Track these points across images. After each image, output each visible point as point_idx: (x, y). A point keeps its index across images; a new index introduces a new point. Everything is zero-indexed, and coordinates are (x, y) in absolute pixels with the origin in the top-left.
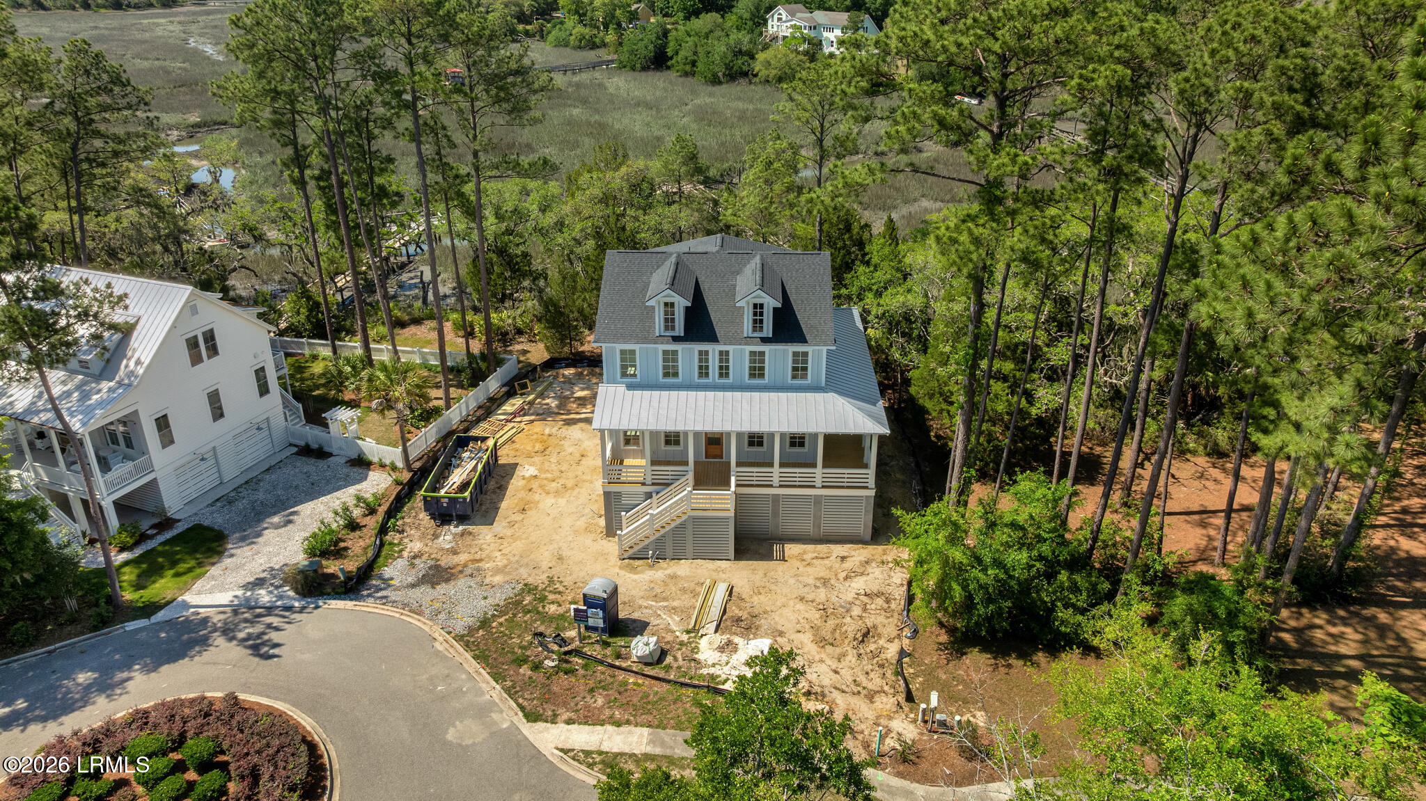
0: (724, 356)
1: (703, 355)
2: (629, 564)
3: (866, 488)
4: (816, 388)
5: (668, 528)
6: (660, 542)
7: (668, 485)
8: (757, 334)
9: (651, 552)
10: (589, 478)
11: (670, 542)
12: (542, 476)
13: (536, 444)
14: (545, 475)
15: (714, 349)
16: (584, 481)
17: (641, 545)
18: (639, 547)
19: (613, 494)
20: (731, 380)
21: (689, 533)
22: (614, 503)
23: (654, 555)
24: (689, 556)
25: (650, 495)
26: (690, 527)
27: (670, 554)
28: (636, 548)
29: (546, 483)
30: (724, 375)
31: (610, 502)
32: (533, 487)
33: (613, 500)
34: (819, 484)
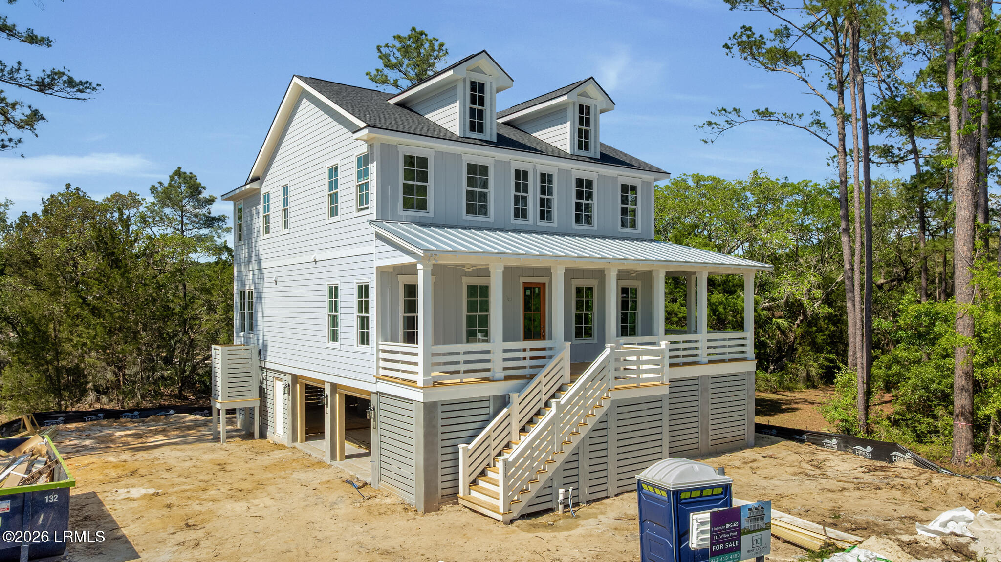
0: (547, 178)
1: (521, 175)
3: (746, 359)
4: (647, 241)
5: (582, 432)
6: (570, 473)
7: (529, 377)
8: (583, 153)
9: (561, 491)
10: (271, 475)
11: (585, 464)
12: (171, 490)
13: (107, 471)
14: (177, 489)
15: (535, 170)
16: (267, 479)
17: (542, 479)
18: (538, 486)
19: (440, 409)
20: (555, 223)
21: (612, 437)
22: (441, 429)
23: (566, 498)
24: (612, 489)
25: (503, 401)
26: (613, 424)
27: (585, 493)
28: (534, 489)
29: (194, 494)
30: (545, 215)
31: (435, 427)
32: (169, 502)
33: (440, 423)
34: (704, 358)
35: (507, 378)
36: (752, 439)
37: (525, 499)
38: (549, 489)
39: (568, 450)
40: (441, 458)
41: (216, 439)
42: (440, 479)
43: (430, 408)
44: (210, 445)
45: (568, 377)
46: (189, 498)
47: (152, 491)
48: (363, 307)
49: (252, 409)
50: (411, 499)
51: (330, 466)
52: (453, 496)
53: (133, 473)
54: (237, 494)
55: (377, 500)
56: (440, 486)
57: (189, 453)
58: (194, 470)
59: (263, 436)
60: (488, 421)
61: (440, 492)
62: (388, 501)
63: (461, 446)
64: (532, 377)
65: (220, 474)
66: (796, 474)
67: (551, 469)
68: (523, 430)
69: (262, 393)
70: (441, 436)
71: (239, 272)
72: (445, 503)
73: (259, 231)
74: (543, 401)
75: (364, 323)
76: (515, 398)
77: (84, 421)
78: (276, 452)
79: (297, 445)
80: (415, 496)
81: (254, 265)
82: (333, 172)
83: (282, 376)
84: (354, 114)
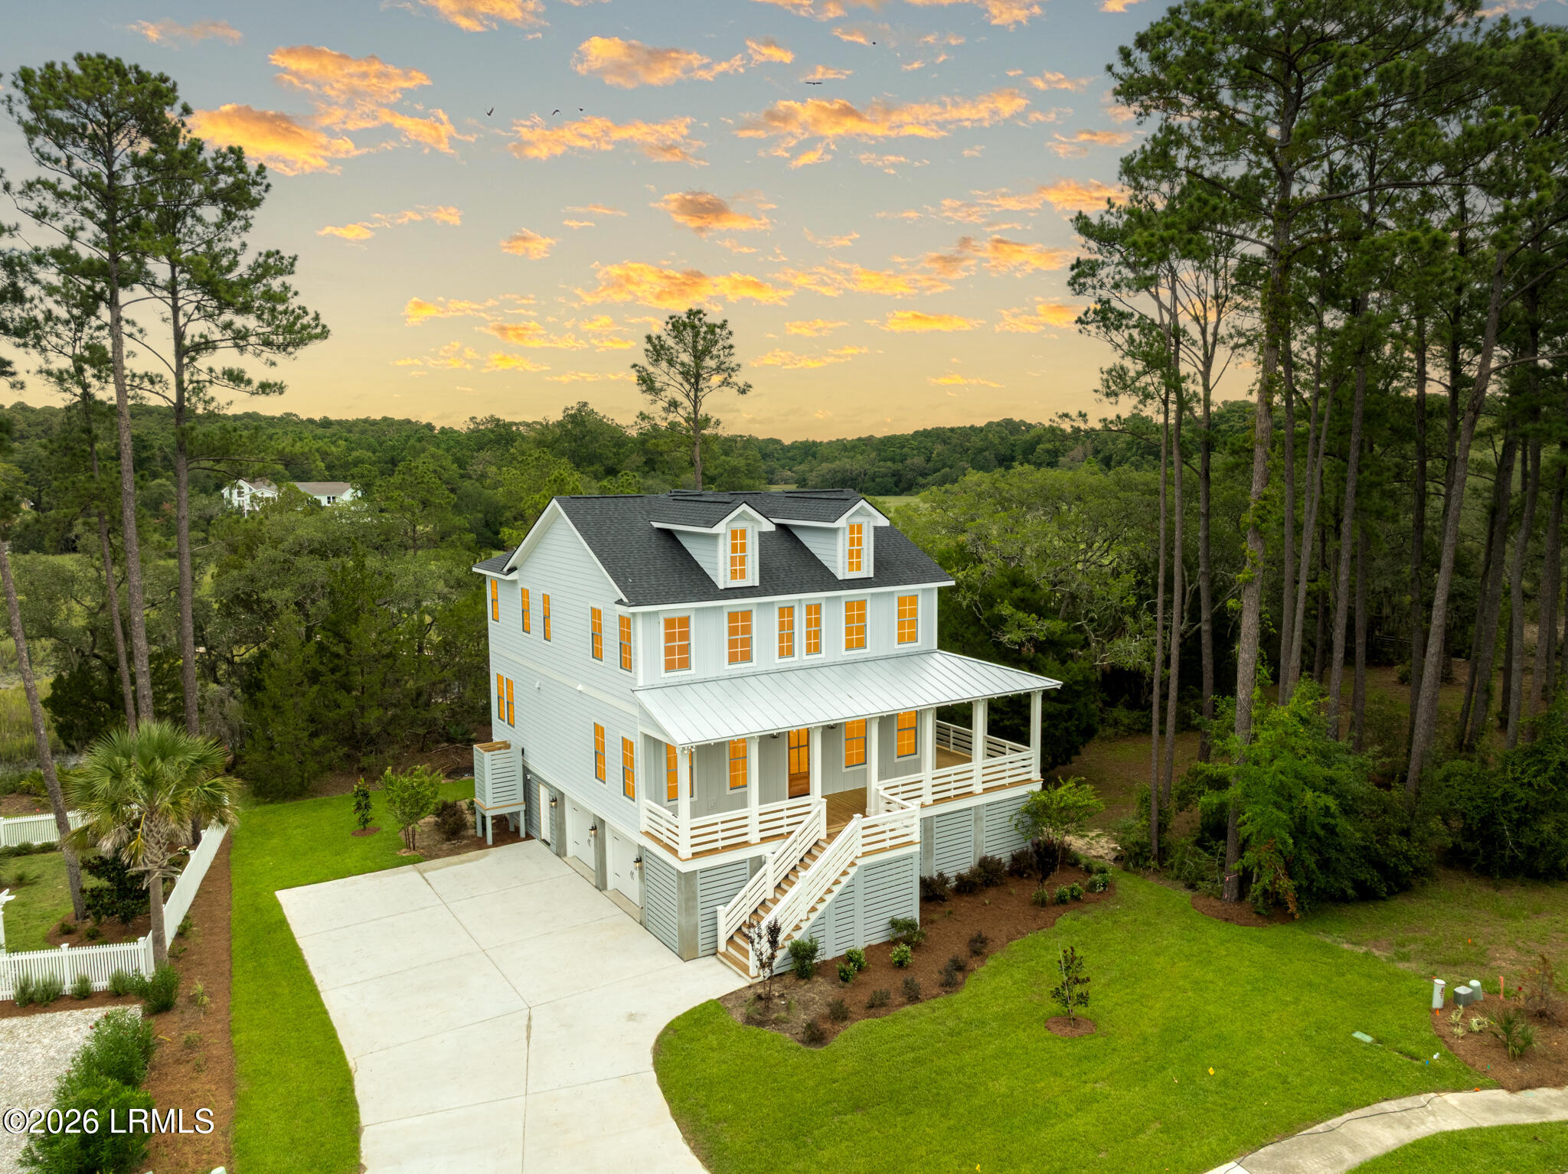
0: (814, 611)
1: (787, 614)
3: (1030, 780)
4: (928, 654)
5: (828, 899)
6: (815, 935)
8: (854, 574)
15: (800, 604)
17: (788, 945)
19: (699, 875)
20: (822, 655)
21: (859, 900)
22: (699, 894)
25: (759, 863)
26: (861, 886)
30: (814, 648)
31: (694, 893)
33: (700, 888)
34: (978, 788)
35: (762, 840)
39: (814, 916)
40: (700, 918)
41: (482, 845)
42: (700, 936)
44: (476, 853)
45: (824, 832)
48: (629, 759)
49: (517, 812)
56: (700, 942)
60: (745, 880)
61: (700, 948)
63: (719, 908)
64: (790, 834)
68: (779, 887)
69: (527, 794)
70: (699, 900)
74: (799, 858)
75: (629, 775)
76: (768, 859)
79: (566, 859)
80: (676, 949)
82: (596, 614)
83: (547, 785)
84: (617, 581)
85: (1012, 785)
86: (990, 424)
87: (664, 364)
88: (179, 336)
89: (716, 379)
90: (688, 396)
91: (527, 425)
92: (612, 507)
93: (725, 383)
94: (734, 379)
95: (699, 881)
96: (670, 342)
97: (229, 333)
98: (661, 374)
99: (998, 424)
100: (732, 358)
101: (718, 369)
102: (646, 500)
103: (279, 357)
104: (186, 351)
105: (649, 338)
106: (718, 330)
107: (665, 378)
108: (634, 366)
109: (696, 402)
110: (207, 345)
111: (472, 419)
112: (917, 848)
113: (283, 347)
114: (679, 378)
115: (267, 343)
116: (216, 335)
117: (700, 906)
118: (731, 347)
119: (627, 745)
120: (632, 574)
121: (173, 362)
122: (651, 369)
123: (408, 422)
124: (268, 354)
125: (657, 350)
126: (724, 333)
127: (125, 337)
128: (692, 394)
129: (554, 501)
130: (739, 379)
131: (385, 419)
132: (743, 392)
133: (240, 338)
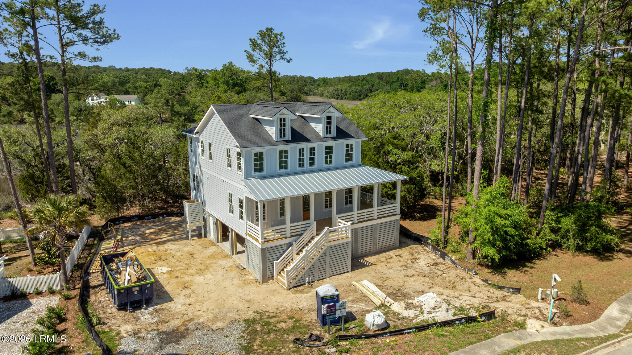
0: (312, 150)
1: (301, 151)
2: (297, 291)
3: (395, 215)
4: (357, 166)
5: (316, 258)
6: (311, 272)
7: (300, 235)
8: (329, 136)
9: (307, 278)
10: (210, 262)
11: (317, 268)
12: (176, 269)
13: (150, 257)
14: (178, 268)
15: (307, 147)
16: (209, 264)
17: (300, 275)
18: (299, 277)
19: (267, 249)
20: (316, 167)
21: (327, 259)
22: (267, 256)
23: (309, 280)
24: (327, 275)
25: (290, 245)
26: (328, 254)
27: (317, 277)
28: (297, 278)
29: (185, 271)
30: (312, 163)
31: (265, 256)
32: (177, 275)
33: (267, 254)
34: (376, 217)
35: (292, 236)
36: (398, 245)
37: (294, 282)
38: (303, 278)
39: (310, 265)
40: (268, 265)
41: (187, 238)
42: (268, 272)
43: (263, 250)
44: (185, 241)
45: (315, 233)
46: (183, 274)
47: (169, 269)
48: (241, 207)
49: (201, 227)
50: (258, 278)
51: (232, 258)
52: (272, 278)
53: (160, 258)
54: (200, 272)
55: (247, 277)
56: (268, 274)
57: (178, 247)
58: (182, 257)
59: (206, 236)
60: (285, 252)
61: (268, 276)
62: (251, 277)
63: (275, 262)
64: (302, 234)
65: (192, 260)
66: (402, 266)
67: (304, 272)
68: (298, 254)
69: (204, 219)
70: (267, 259)
71: (192, 166)
72: (270, 280)
73: (199, 155)
74: (305, 243)
75: (241, 212)
76: (294, 243)
77: (130, 222)
78: (212, 247)
79: (219, 244)
80: (259, 277)
81: (198, 166)
82: (228, 151)
83: (212, 216)
84: (235, 138)
85: (388, 216)
86: (399, 71)
87: (257, 51)
88: (61, 38)
89: (278, 56)
90: (267, 63)
91: (210, 71)
92: (234, 109)
93: (282, 58)
94: (285, 56)
95: (267, 252)
96: (259, 42)
97: (81, 38)
98: (256, 54)
99: (402, 71)
100: (284, 48)
101: (280, 52)
102: (248, 106)
103: (101, 47)
104: (65, 46)
105: (250, 40)
106: (279, 36)
107: (258, 56)
108: (245, 51)
109: (271, 66)
110: (71, 43)
111: (186, 68)
112: (350, 240)
113: (103, 43)
114: (264, 56)
115: (97, 42)
116: (76, 39)
117: (268, 261)
118: (284, 43)
119: (241, 201)
120: (241, 135)
121: (60, 50)
122: (252, 52)
123: (161, 69)
124: (96, 46)
125: (254, 45)
126: (281, 37)
127: (39, 40)
128: (269, 63)
129: (212, 107)
130: (287, 56)
131: (151, 68)
132: (289, 62)
133: (85, 40)
